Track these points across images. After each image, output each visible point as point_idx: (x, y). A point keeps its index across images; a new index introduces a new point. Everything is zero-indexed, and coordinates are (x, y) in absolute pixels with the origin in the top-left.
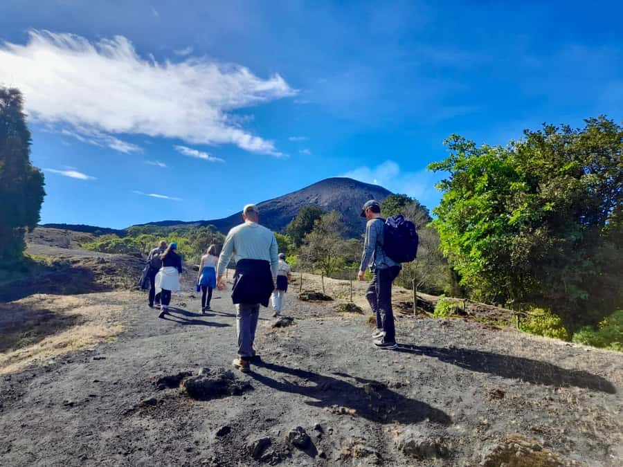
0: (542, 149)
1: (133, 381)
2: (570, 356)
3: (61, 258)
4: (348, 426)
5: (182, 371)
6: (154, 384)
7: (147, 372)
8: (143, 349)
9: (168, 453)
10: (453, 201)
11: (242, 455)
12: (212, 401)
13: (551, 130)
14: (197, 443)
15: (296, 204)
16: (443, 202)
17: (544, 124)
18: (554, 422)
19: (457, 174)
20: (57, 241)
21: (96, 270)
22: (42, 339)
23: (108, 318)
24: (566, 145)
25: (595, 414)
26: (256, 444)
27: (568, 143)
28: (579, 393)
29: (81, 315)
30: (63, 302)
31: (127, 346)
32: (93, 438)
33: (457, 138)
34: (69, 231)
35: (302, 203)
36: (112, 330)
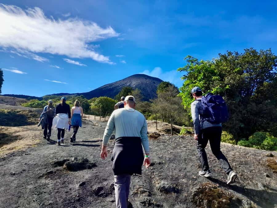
0: (226, 62)
1: (43, 164)
2: (232, 150)
3: (12, 110)
4: (137, 181)
5: (65, 159)
6: (52, 164)
7: (49, 160)
8: (48, 150)
9: (57, 194)
10: (188, 84)
11: (90, 194)
12: (78, 171)
13: (230, 54)
14: (70, 189)
15: (121, 86)
16: (184, 85)
17: (227, 51)
18: (223, 177)
19: (190, 73)
20: (10, 102)
21: (28, 115)
22: (2, 146)
23: (33, 137)
24: (236, 60)
25: (240, 174)
26: (97, 189)
27: (237, 60)
28: (234, 165)
29: (20, 136)
30: (12, 130)
31: (41, 149)
32: (24, 188)
33: (190, 57)
34: (15, 98)
35: (123, 85)
36: (35, 142)
